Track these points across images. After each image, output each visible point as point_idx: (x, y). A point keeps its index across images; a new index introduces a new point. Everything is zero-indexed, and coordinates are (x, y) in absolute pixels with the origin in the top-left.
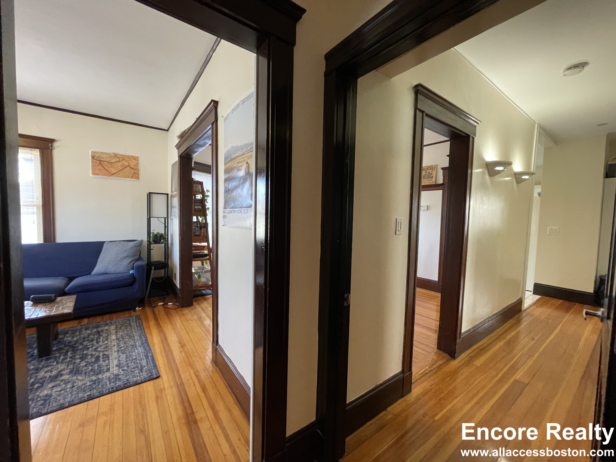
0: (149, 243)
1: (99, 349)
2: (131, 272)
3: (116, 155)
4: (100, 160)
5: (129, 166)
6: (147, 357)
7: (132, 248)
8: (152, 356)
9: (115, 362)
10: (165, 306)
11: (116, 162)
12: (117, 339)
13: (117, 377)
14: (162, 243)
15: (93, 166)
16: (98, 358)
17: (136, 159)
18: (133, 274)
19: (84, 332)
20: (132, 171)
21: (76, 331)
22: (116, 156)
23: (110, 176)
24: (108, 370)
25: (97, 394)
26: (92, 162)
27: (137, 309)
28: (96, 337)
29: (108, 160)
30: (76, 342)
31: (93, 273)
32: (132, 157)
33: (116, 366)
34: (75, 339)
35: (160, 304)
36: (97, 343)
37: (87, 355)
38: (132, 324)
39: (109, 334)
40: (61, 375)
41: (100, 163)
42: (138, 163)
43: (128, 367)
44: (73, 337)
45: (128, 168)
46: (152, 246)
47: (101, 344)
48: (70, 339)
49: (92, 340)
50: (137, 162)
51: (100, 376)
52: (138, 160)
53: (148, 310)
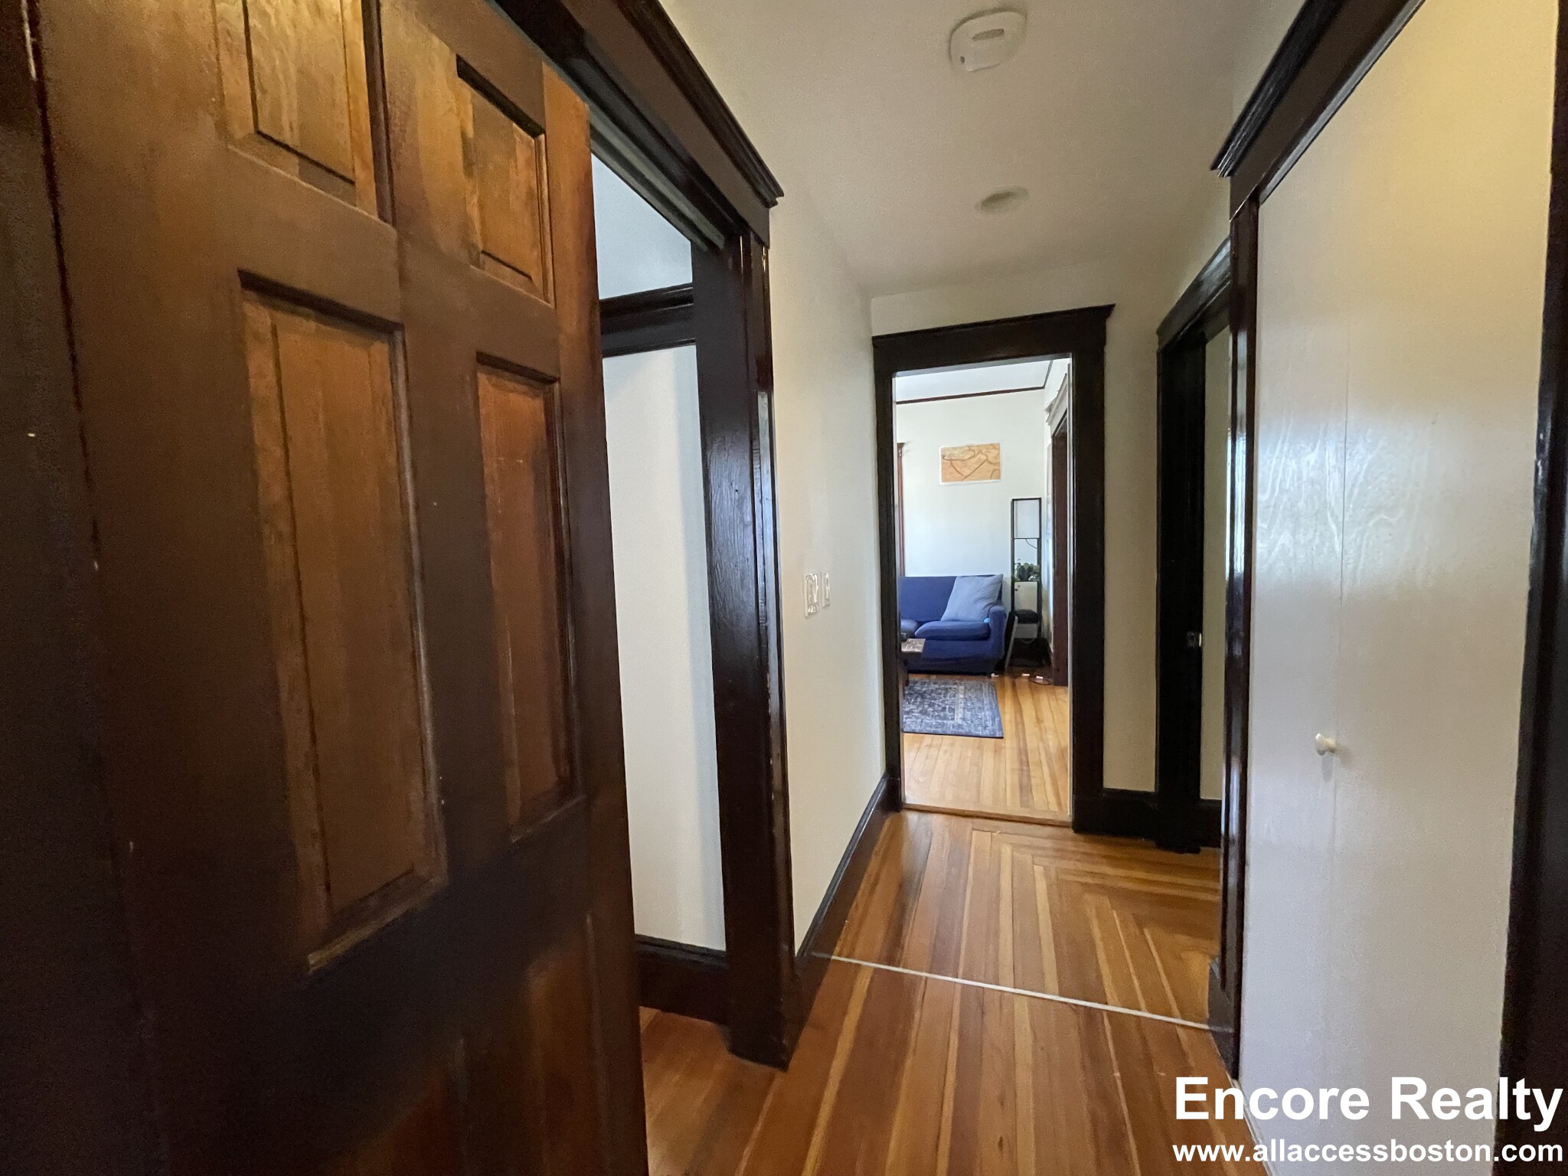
0: (1013, 581)
1: (946, 702)
2: (986, 621)
3: (970, 448)
4: (951, 460)
5: (987, 460)
6: (993, 720)
7: (989, 586)
8: (1000, 722)
9: (960, 716)
10: (1032, 679)
11: (970, 458)
12: (965, 698)
13: (960, 726)
14: (1032, 580)
15: (943, 469)
16: (944, 709)
17: (995, 447)
18: (988, 624)
19: (932, 685)
20: (993, 467)
21: (925, 683)
22: (970, 450)
23: (963, 480)
24: (953, 719)
25: (941, 732)
26: (943, 464)
27: (993, 675)
28: (943, 692)
29: (961, 456)
30: (925, 692)
31: (943, 619)
32: (992, 445)
33: (961, 718)
34: (924, 689)
35: (1025, 675)
36: (945, 697)
37: (934, 704)
38: (983, 688)
39: (957, 691)
40: (913, 712)
41: (951, 464)
42: (999, 454)
43: (972, 722)
44: (922, 688)
45: (986, 463)
46: (1016, 584)
47: (948, 698)
48: (919, 688)
49: (940, 694)
50: (997, 452)
51: (945, 722)
52: (999, 449)
53: (1007, 680)
